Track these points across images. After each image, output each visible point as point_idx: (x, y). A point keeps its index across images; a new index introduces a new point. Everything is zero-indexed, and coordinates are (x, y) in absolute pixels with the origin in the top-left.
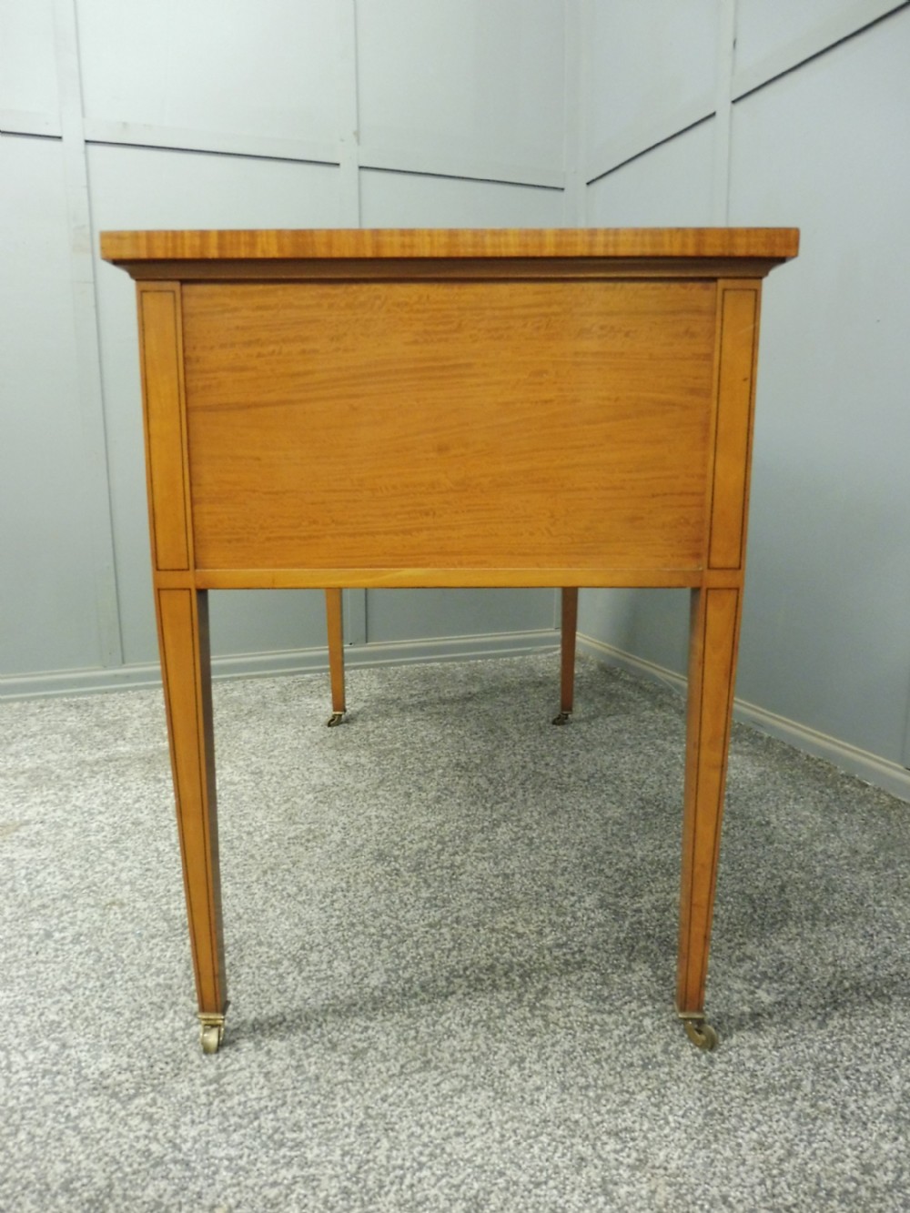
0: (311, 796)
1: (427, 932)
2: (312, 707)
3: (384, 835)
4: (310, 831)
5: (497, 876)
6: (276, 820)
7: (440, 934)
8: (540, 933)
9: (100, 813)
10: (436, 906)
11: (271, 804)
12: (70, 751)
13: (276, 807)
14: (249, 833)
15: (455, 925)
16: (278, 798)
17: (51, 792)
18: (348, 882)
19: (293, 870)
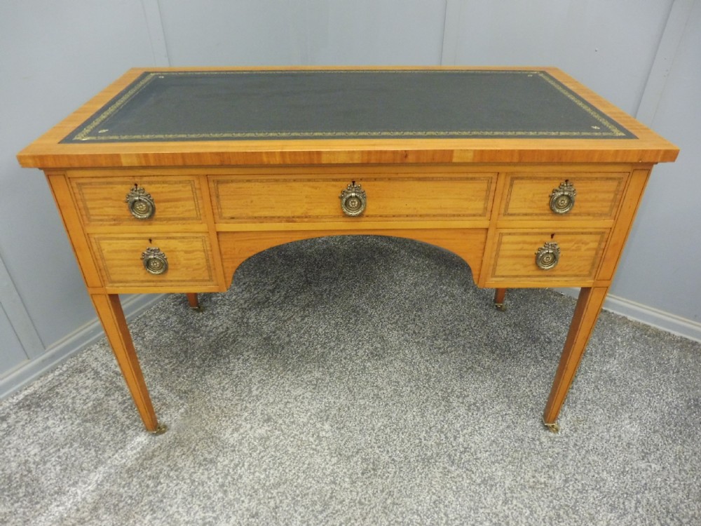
0: (327, 427)
1: (509, 508)
2: (221, 330)
3: (406, 441)
4: (364, 460)
5: (491, 445)
6: (334, 460)
7: (516, 505)
8: (550, 477)
9: (215, 518)
10: (492, 486)
11: (314, 446)
12: (100, 462)
13: (318, 448)
14: (334, 483)
15: (515, 495)
16: (311, 439)
17: (148, 517)
18: (434, 494)
19: (396, 501)
